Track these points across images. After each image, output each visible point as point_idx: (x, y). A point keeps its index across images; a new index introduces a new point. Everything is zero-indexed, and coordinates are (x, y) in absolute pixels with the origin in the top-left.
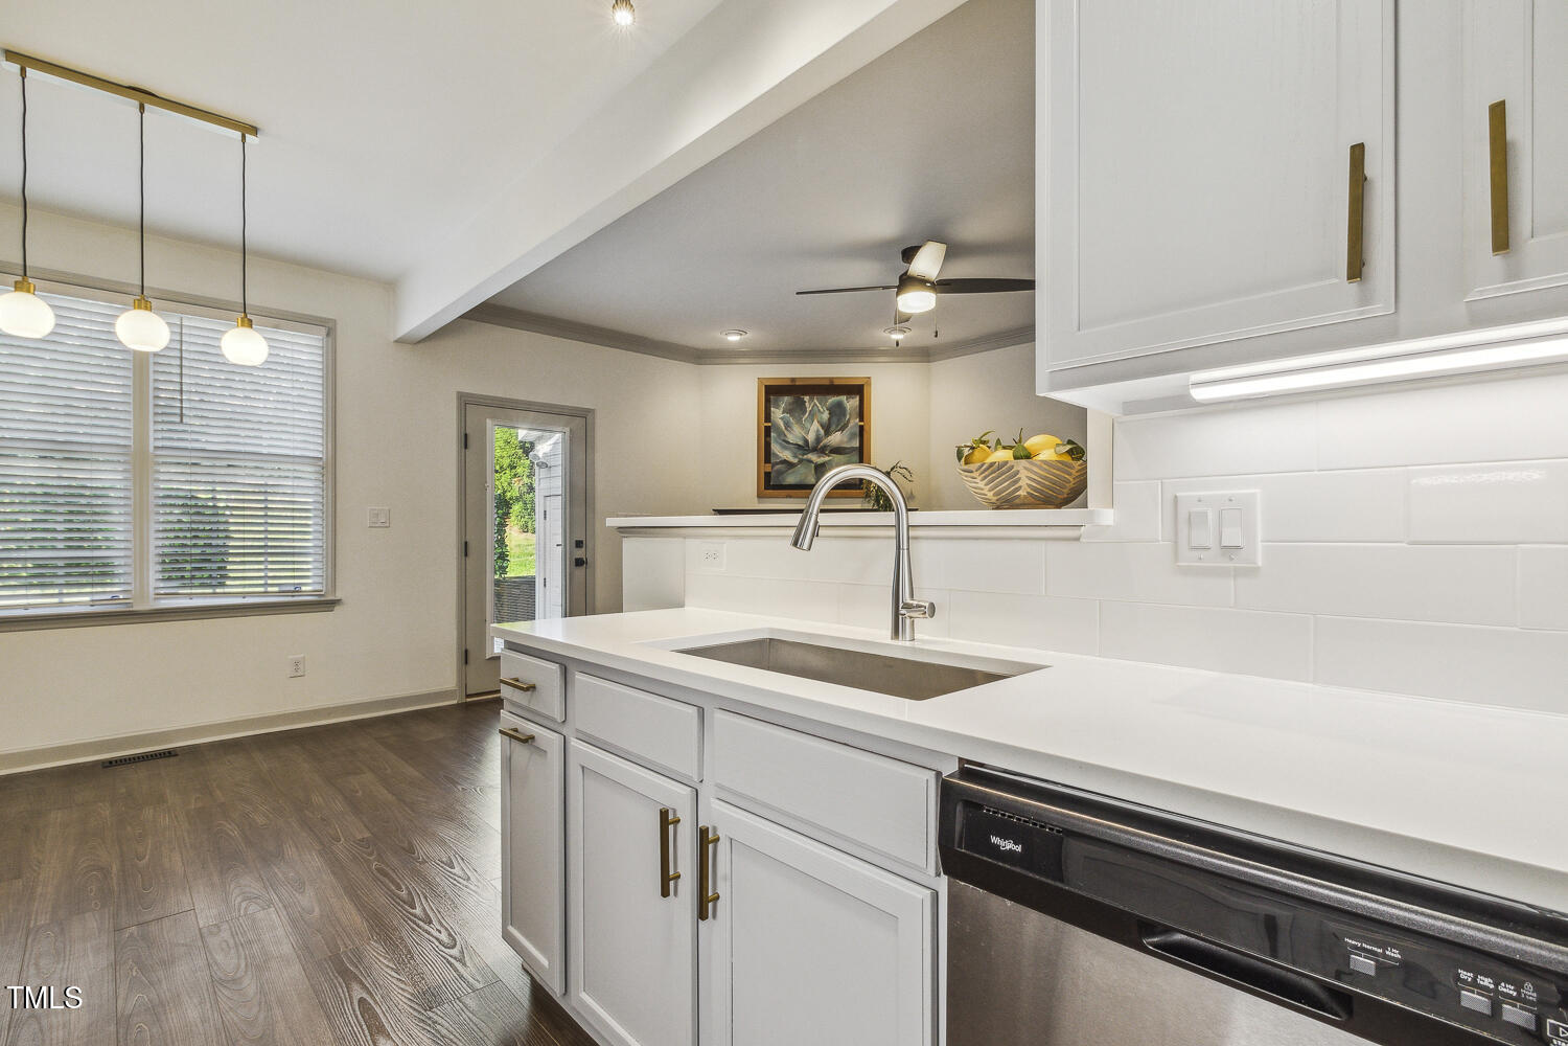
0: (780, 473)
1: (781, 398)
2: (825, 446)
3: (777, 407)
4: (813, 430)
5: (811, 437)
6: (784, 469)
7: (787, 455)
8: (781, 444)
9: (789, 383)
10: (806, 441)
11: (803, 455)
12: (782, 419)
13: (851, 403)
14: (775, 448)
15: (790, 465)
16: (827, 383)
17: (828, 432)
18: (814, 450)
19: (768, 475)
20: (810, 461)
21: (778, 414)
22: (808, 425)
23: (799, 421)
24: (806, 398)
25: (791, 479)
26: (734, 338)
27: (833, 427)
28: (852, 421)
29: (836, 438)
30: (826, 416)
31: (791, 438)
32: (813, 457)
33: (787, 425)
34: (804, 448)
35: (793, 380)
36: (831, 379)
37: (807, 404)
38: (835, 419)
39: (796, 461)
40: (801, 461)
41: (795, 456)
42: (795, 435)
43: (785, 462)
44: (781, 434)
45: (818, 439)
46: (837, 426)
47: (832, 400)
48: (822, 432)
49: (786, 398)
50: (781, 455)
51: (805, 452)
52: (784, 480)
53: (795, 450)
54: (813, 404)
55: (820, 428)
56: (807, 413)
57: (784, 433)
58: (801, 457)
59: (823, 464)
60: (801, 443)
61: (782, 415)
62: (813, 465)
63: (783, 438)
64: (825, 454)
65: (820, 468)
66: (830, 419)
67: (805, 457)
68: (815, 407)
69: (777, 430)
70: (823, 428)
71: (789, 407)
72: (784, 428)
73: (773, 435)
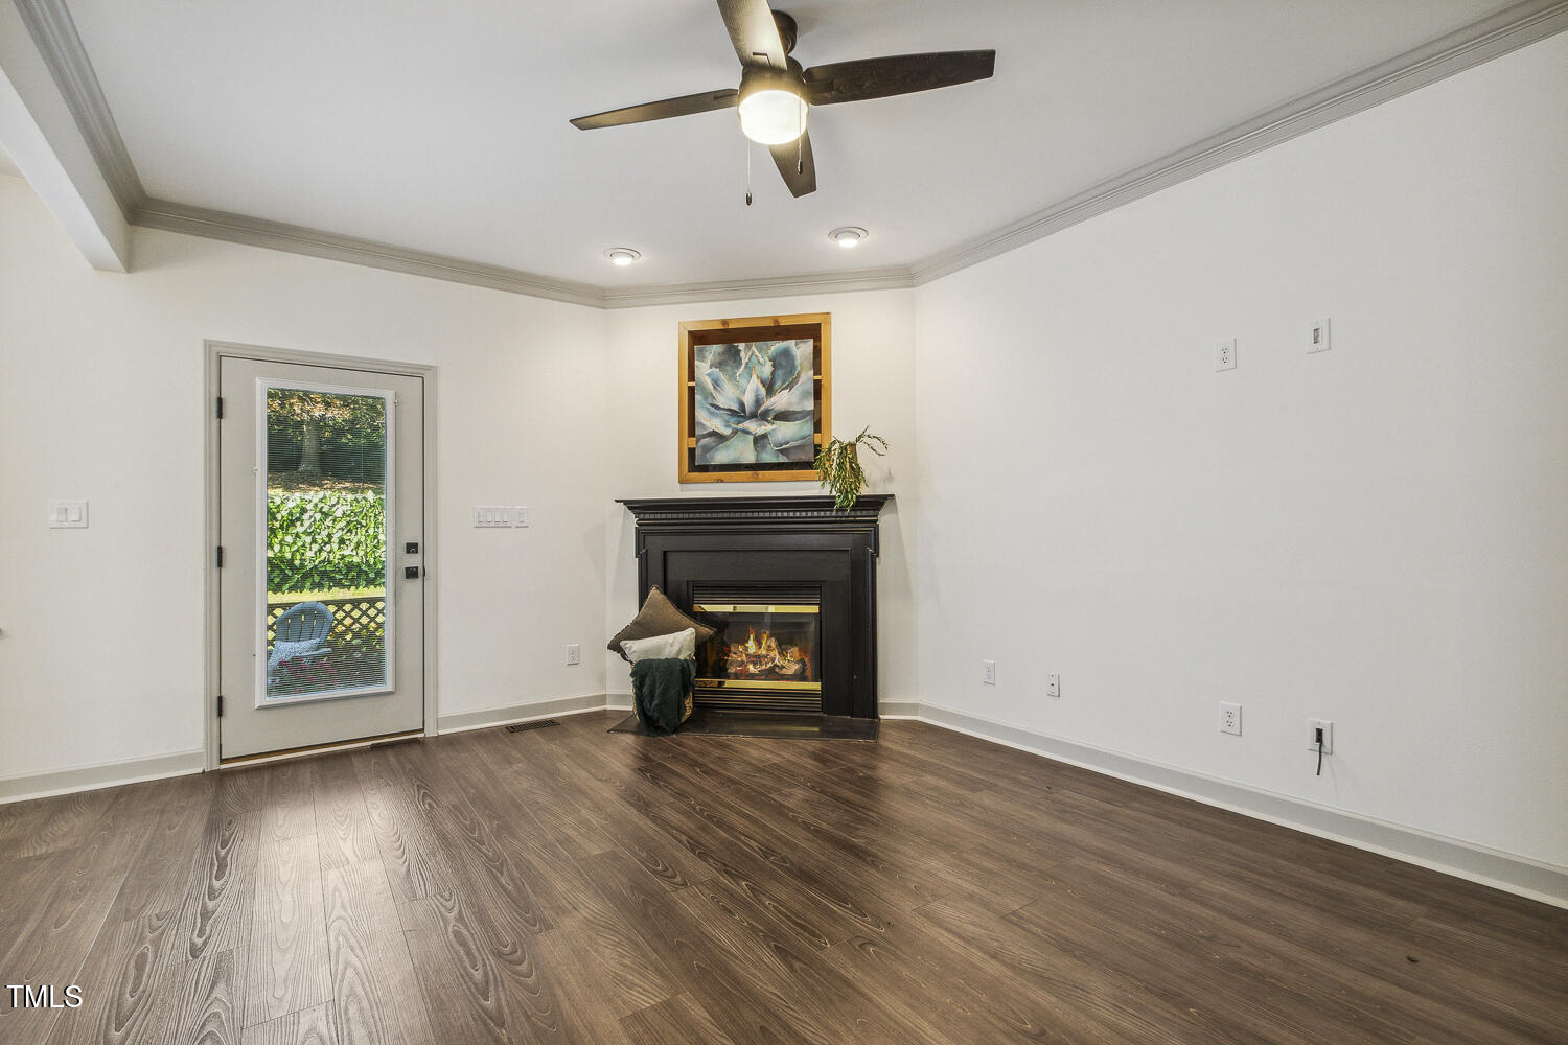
0: (707, 449)
1: (708, 347)
2: (767, 412)
3: (703, 359)
4: (751, 390)
5: (748, 400)
6: (714, 444)
7: (716, 424)
8: (708, 410)
9: (720, 327)
10: (742, 405)
11: (739, 423)
12: (709, 375)
13: (802, 350)
14: (701, 415)
15: (720, 438)
16: (770, 324)
17: (770, 390)
18: (753, 416)
19: (692, 452)
20: (747, 432)
21: (703, 369)
22: (743, 382)
23: (732, 378)
24: (741, 346)
25: (722, 456)
26: (622, 262)
27: (778, 384)
28: (803, 375)
29: (782, 400)
30: (767, 369)
31: (722, 401)
32: (751, 426)
33: (716, 383)
34: (739, 413)
35: (725, 322)
36: (776, 319)
37: (742, 354)
38: (780, 373)
39: (727, 432)
40: (735, 432)
41: (728, 426)
42: (727, 398)
43: (714, 434)
44: (707, 395)
45: (758, 402)
46: (784, 382)
47: (777, 346)
48: (763, 391)
49: (715, 348)
50: (708, 424)
51: (741, 419)
52: (712, 458)
53: (727, 417)
54: (750, 353)
55: (761, 386)
56: (743, 366)
57: (712, 395)
58: (735, 426)
59: (765, 436)
60: (735, 407)
61: (709, 371)
62: (751, 437)
63: (710, 401)
64: (767, 421)
65: (760, 441)
66: (773, 373)
67: (741, 426)
68: (754, 357)
69: (703, 388)
70: (764, 385)
71: (718, 359)
72: (712, 388)
73: (697, 398)
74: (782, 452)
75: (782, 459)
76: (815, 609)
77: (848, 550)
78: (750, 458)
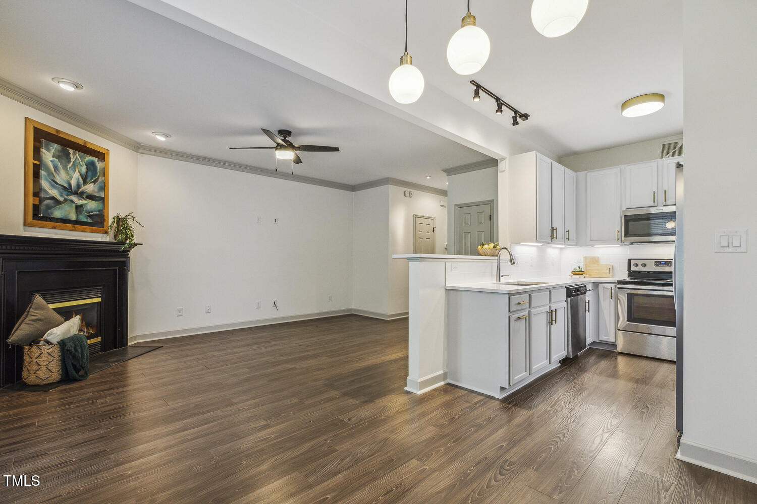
0: (49, 207)
1: (52, 144)
2: (83, 193)
3: (48, 149)
4: (75, 178)
5: (74, 183)
6: (53, 205)
7: (54, 193)
8: (50, 183)
9: (54, 133)
10: (70, 185)
11: (68, 195)
12: (51, 161)
13: (99, 165)
14: (45, 184)
15: (58, 202)
16: (82, 144)
17: (85, 182)
18: (76, 193)
19: (36, 208)
20: (72, 202)
21: (48, 156)
22: (71, 172)
23: (65, 168)
24: (71, 151)
25: (57, 213)
27: (89, 179)
28: (100, 178)
29: (90, 188)
30: (84, 169)
31: (58, 180)
32: (74, 198)
33: (56, 168)
34: (68, 190)
35: (58, 131)
36: (85, 142)
37: (71, 156)
38: (90, 173)
39: (61, 199)
40: (66, 200)
41: (61, 196)
42: (62, 178)
43: (53, 198)
44: (50, 173)
45: (79, 186)
46: (91, 179)
47: (88, 158)
48: (81, 181)
49: (56, 146)
50: (50, 191)
51: (69, 193)
52: (52, 213)
53: (62, 190)
54: (75, 157)
55: (80, 177)
56: (72, 163)
57: (53, 174)
58: (66, 197)
59: (81, 206)
60: (66, 185)
61: (52, 159)
62: (74, 205)
63: (52, 177)
64: (83, 198)
65: (79, 208)
66: (87, 172)
67: (69, 197)
68: (77, 160)
69: (47, 169)
70: (82, 178)
71: (58, 154)
72: (53, 170)
73: (43, 173)
74: (90, 216)
75: (89, 220)
76: (99, 300)
77: (117, 269)
78: (73, 217)
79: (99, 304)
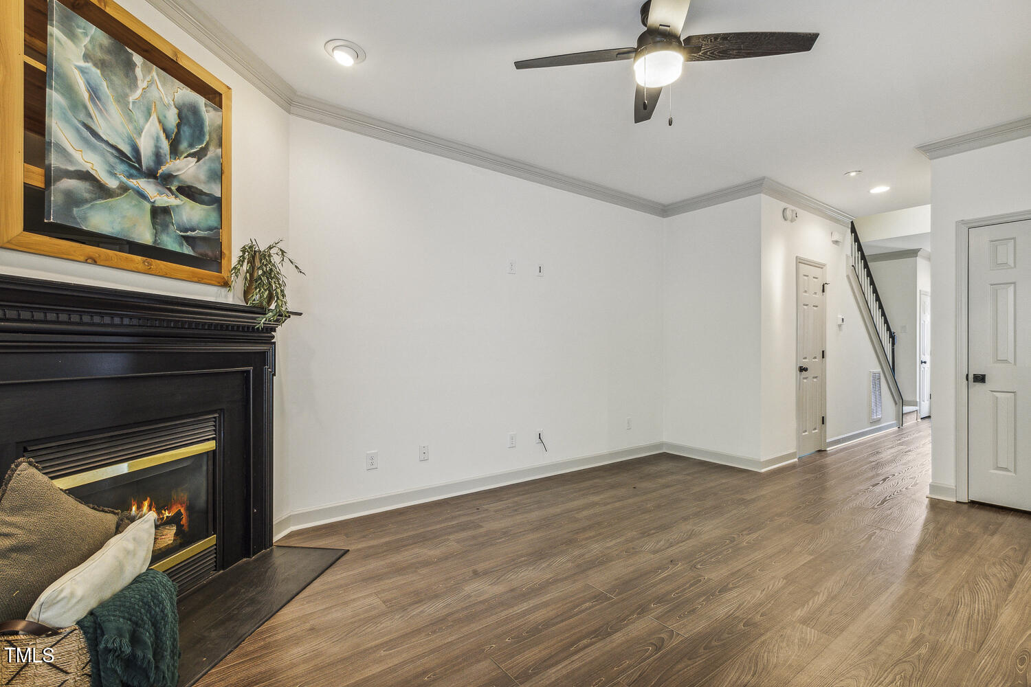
0: (74, 199)
1: (82, 22)
2: (169, 177)
3: (70, 32)
4: (148, 134)
5: (145, 146)
6: (87, 195)
7: (93, 162)
8: (78, 130)
10: (136, 150)
11: (130, 176)
12: (82, 71)
13: (211, 116)
14: (62, 132)
15: (102, 191)
16: (169, 54)
17: (175, 151)
18: (151, 174)
20: (142, 195)
22: (138, 116)
23: (122, 100)
24: (136, 58)
25: (100, 220)
27: (183, 145)
28: (212, 148)
29: (187, 169)
30: (172, 116)
31: (102, 129)
32: (148, 187)
33: (94, 93)
34: (131, 162)
36: (175, 52)
37: (139, 71)
38: (186, 131)
39: (112, 184)
40: (124, 189)
41: (112, 174)
42: (111, 125)
43: (86, 176)
44: (76, 104)
45: (158, 159)
46: (191, 146)
47: (182, 90)
48: (165, 146)
49: (93, 30)
50: (77, 156)
51: (134, 172)
52: (85, 219)
53: (112, 160)
54: (148, 78)
55: (163, 136)
56: (139, 92)
57: (85, 107)
58: (124, 179)
59: (166, 211)
60: (126, 149)
61: (82, 64)
62: (148, 206)
63: (80, 115)
64: (170, 190)
65: (160, 215)
66: (178, 126)
67: (133, 183)
68: (154, 87)
69: (69, 90)
70: (167, 137)
71: (99, 54)
72: (86, 96)
73: (54, 98)
74: (186, 238)
75: (187, 250)
76: (210, 445)
77: (249, 371)
78: (145, 236)
79: (211, 455)
